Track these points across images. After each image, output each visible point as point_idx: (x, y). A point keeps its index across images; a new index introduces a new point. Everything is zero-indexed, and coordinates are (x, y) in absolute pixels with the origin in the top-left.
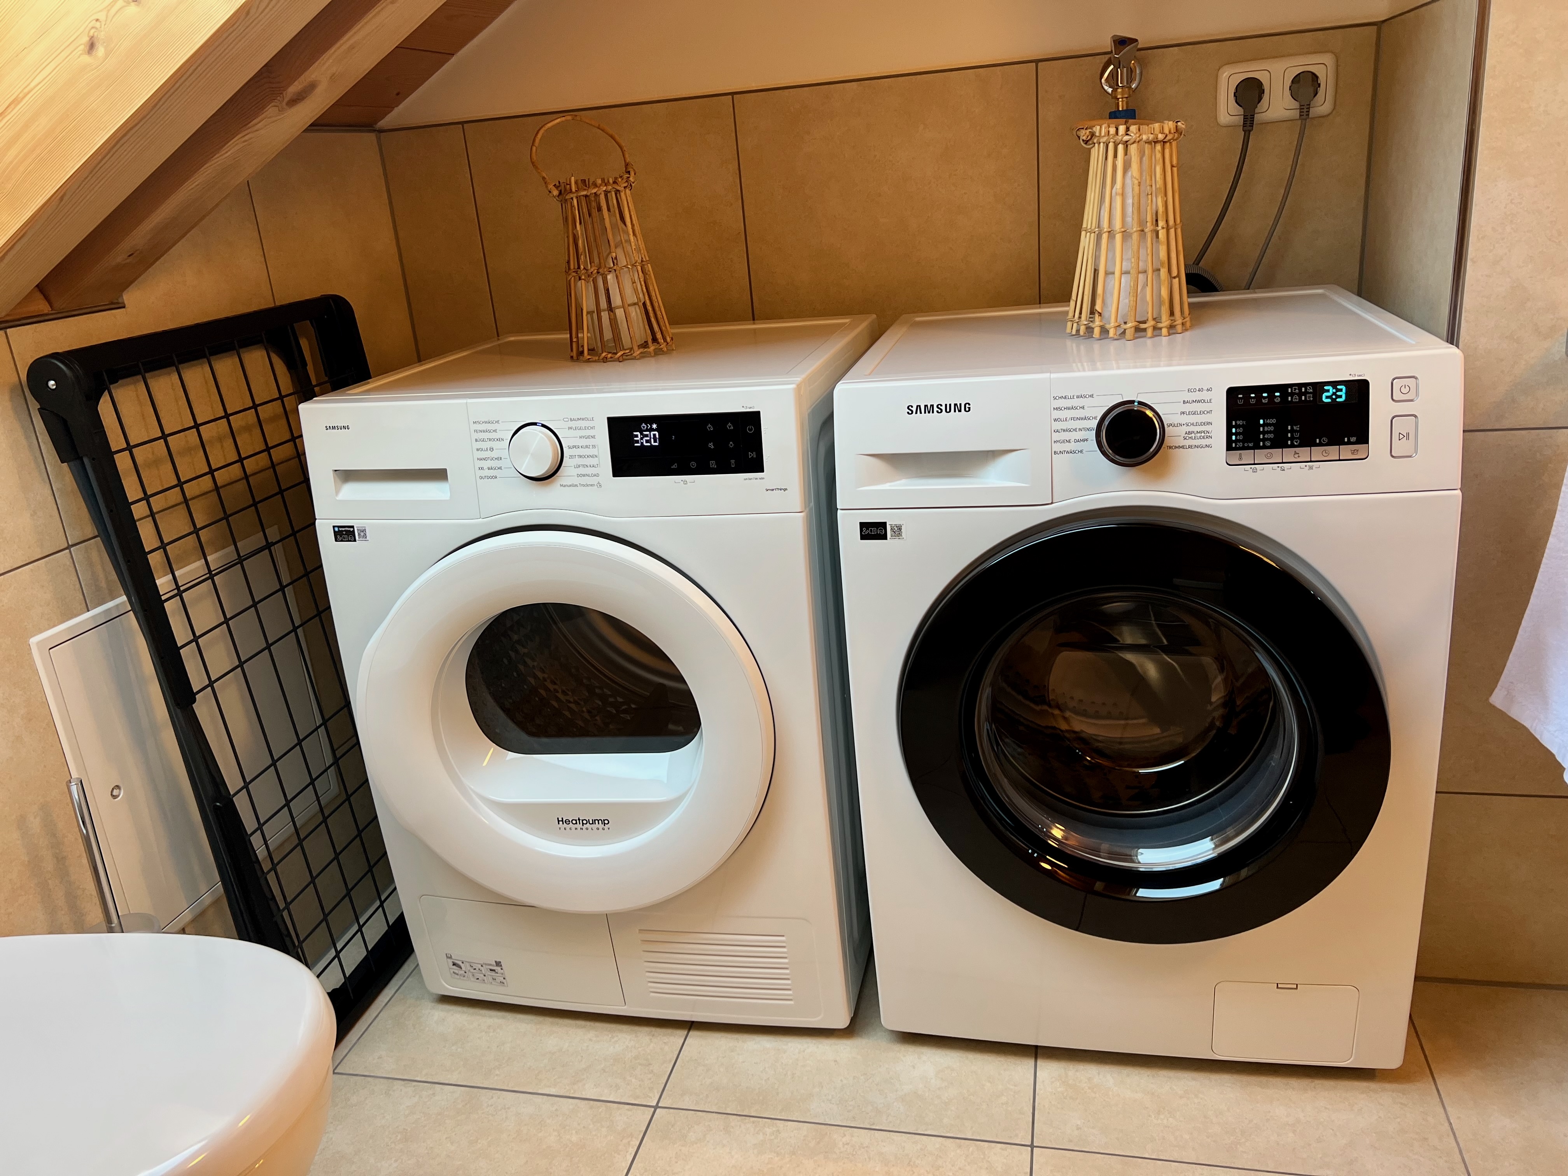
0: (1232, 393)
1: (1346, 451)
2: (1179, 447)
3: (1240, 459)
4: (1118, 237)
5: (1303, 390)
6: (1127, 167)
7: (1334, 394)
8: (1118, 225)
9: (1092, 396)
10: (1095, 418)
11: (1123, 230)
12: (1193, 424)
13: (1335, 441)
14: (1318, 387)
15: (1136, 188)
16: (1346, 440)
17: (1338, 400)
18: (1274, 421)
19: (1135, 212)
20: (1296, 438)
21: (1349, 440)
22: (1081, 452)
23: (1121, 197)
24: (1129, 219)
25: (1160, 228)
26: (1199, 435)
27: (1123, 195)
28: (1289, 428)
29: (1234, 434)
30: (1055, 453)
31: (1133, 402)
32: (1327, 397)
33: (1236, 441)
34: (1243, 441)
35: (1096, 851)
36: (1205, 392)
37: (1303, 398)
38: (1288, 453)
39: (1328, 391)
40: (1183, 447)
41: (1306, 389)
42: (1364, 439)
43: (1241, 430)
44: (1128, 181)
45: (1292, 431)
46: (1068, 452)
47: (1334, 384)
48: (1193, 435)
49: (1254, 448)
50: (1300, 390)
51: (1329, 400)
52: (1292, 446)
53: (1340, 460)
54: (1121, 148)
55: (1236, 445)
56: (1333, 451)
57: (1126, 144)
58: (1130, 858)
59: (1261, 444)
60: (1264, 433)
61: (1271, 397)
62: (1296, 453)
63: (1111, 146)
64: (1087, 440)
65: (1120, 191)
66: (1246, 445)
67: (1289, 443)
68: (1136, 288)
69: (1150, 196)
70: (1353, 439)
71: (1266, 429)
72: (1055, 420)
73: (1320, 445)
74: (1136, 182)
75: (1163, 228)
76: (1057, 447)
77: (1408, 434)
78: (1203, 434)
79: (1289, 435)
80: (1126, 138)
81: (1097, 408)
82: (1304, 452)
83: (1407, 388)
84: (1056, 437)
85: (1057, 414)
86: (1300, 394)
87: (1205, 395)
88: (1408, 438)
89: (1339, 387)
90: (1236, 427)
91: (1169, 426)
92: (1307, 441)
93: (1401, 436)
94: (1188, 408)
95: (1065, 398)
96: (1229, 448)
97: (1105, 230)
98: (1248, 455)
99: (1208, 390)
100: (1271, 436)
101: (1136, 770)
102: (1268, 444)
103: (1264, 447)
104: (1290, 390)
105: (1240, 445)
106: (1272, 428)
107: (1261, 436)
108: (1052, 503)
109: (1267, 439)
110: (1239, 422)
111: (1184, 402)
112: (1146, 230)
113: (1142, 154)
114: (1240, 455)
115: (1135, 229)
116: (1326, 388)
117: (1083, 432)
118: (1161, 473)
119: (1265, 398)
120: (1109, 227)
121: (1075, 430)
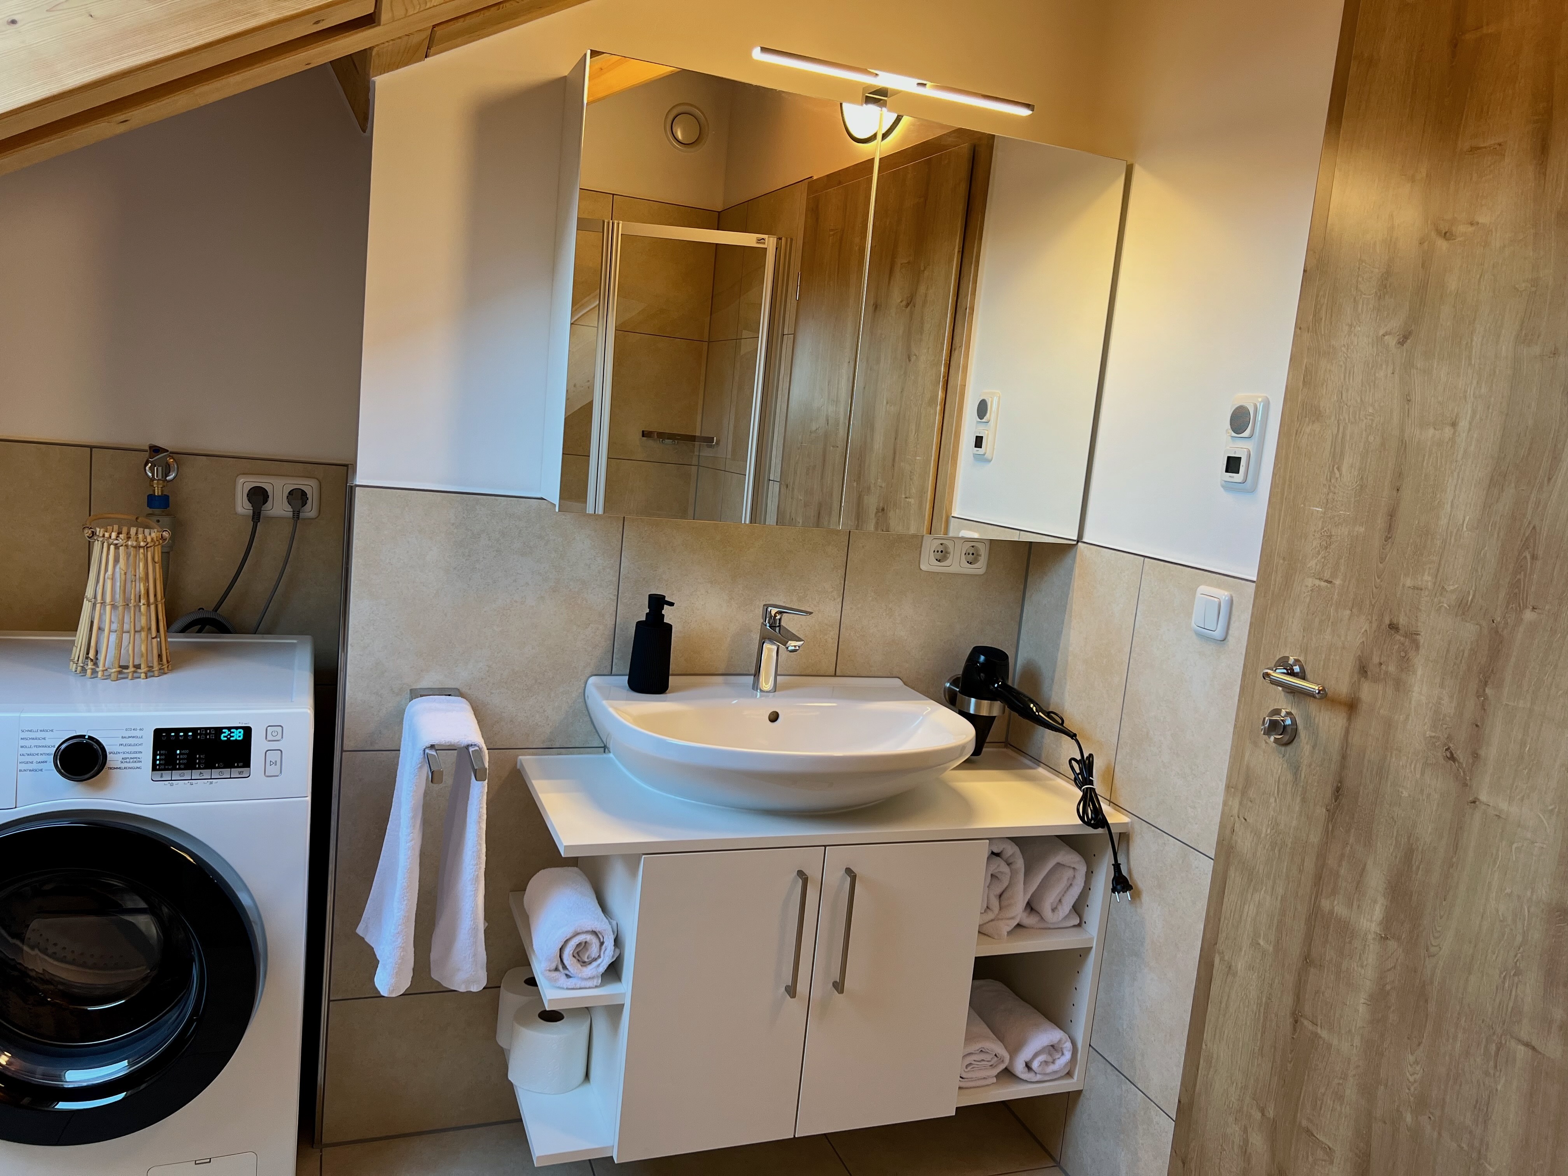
0: (158, 733)
1: (235, 772)
2: (117, 768)
3: (162, 776)
4: (108, 608)
5: (208, 731)
6: (116, 560)
7: (229, 735)
8: (108, 599)
9: (52, 731)
10: (54, 747)
11: (112, 603)
12: (128, 753)
13: (229, 765)
14: (219, 730)
15: (123, 577)
16: (236, 765)
17: (231, 739)
18: (187, 751)
19: (121, 593)
20: (202, 763)
21: (238, 765)
22: (41, 770)
23: (111, 580)
24: (117, 596)
25: (141, 604)
26: (132, 760)
27: (113, 578)
28: (198, 756)
29: (158, 760)
30: (20, 771)
31: (84, 736)
32: (224, 737)
33: (159, 765)
34: (165, 765)
35: (33, 1073)
36: (138, 731)
37: (208, 737)
38: (196, 773)
39: (225, 733)
40: (120, 768)
41: (210, 731)
42: (247, 764)
43: (163, 757)
44: (117, 570)
45: (199, 759)
46: (30, 770)
47: (229, 728)
48: (128, 760)
49: (172, 770)
50: (206, 731)
51: (226, 739)
52: (199, 768)
53: (230, 778)
54: (112, 547)
55: (159, 767)
56: (226, 772)
57: (117, 547)
58: (60, 1078)
59: (178, 767)
60: (180, 759)
61: (186, 735)
62: (201, 773)
63: (105, 544)
64: (46, 762)
65: (111, 577)
66: (167, 767)
67: (197, 766)
68: (120, 644)
69: (134, 583)
70: (241, 764)
71: (181, 757)
72: (22, 747)
73: (218, 768)
74: (123, 572)
75: (144, 604)
76: (22, 767)
77: (276, 761)
78: (135, 760)
79: (197, 761)
80: (116, 542)
81: (56, 739)
82: (207, 773)
83: (276, 733)
84: (22, 759)
85: (23, 743)
86: (206, 734)
87: (138, 733)
88: (276, 765)
89: (232, 730)
90: (160, 755)
91: (110, 754)
92: (210, 766)
93: (272, 763)
94: (125, 741)
95: (30, 731)
96: (154, 768)
97: (99, 601)
98: (167, 775)
99: (140, 730)
100: (185, 761)
101: (85, 1008)
102: (182, 766)
103: (180, 769)
104: (199, 732)
105: (162, 767)
106: (185, 756)
107: (178, 762)
108: (16, 807)
109: (182, 764)
110: (162, 752)
111: (122, 737)
112: (131, 605)
113: (128, 555)
114: (162, 774)
115: (121, 604)
116: (224, 730)
117: (44, 756)
118: (102, 786)
119: (181, 736)
120: (102, 600)
121: (37, 754)
